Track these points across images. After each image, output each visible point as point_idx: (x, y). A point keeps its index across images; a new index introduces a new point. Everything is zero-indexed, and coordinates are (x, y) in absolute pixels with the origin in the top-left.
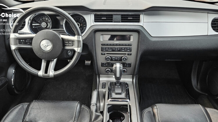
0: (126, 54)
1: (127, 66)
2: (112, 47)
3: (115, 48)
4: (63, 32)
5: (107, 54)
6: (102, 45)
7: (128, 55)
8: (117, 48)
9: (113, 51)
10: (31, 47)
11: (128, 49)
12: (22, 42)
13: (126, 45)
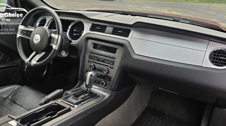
0: (108, 66)
1: (107, 79)
2: (98, 56)
3: (100, 58)
4: (66, 35)
5: (93, 62)
6: (90, 52)
7: (110, 68)
8: (102, 58)
9: (98, 60)
10: (29, 38)
11: (112, 62)
12: (25, 33)
13: (107, 57)
